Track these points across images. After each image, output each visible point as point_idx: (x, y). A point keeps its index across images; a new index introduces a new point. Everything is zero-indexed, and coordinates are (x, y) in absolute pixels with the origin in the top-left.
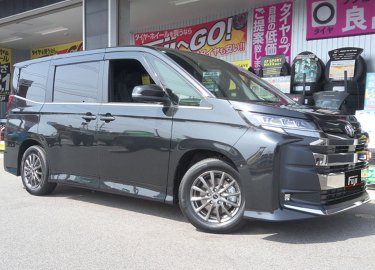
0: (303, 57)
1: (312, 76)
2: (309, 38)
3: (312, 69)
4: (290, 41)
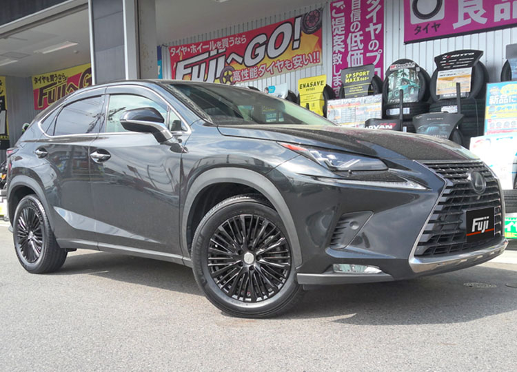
0: (400, 68)
1: (412, 92)
2: (408, 40)
3: (412, 84)
4: (381, 47)
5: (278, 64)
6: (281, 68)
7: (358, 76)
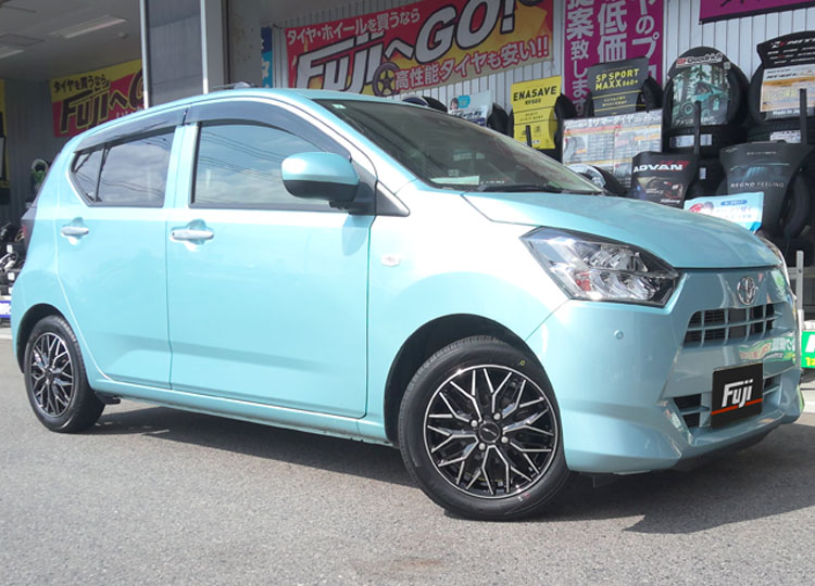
0: (695, 63)
1: (716, 108)
2: (707, 17)
3: (715, 92)
5: (476, 60)
6: (480, 66)
7: (619, 78)
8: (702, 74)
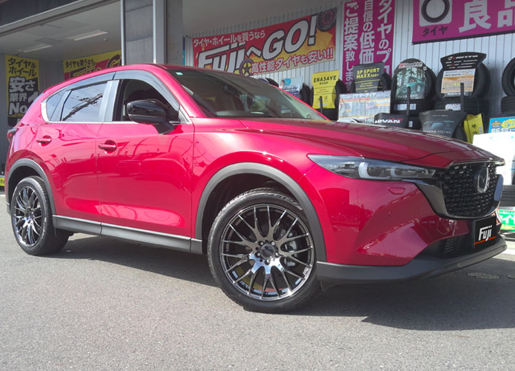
0: (408, 66)
1: (419, 90)
2: (417, 40)
3: (419, 82)
4: (391, 46)
5: (295, 59)
6: (297, 63)
7: (369, 72)
8: (412, 72)
